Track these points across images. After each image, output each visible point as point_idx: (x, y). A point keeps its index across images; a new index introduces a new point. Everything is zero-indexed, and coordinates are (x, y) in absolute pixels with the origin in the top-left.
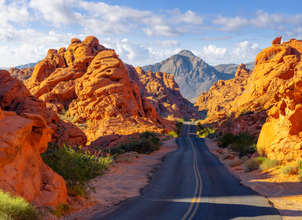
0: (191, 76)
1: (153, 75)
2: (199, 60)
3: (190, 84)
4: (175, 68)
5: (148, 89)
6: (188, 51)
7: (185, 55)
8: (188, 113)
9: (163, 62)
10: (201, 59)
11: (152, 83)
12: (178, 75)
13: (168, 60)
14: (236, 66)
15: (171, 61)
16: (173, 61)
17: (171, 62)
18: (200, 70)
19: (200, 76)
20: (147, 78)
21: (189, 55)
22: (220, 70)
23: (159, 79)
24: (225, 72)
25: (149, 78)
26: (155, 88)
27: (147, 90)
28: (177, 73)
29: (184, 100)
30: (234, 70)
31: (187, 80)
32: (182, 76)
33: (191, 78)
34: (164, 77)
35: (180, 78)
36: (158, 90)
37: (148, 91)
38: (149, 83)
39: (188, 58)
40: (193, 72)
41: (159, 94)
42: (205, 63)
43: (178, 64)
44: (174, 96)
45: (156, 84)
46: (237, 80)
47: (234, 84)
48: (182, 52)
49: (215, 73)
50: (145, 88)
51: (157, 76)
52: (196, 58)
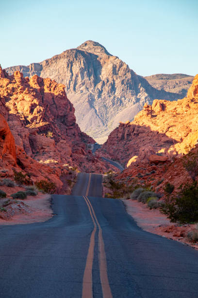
0: (100, 92)
1: (25, 82)
2: (117, 62)
3: (97, 109)
4: (69, 74)
5: (11, 107)
6: (96, 44)
7: (90, 51)
8: (89, 160)
9: (47, 61)
10: (121, 62)
11: (20, 96)
12: (74, 89)
13: (57, 58)
14: (189, 79)
15: (62, 60)
16: (66, 60)
17: (63, 63)
18: (118, 82)
19: (118, 93)
20: (10, 86)
21: (97, 52)
22: (157, 85)
23: (34, 90)
24: (167, 90)
25: (15, 86)
26: (27, 107)
27: (8, 109)
28: (72, 85)
29: (83, 136)
30: (185, 87)
31: (91, 102)
32: (82, 91)
33: (99, 96)
34: (45, 88)
35: (78, 95)
36: (32, 111)
37: (12, 112)
38: (15, 96)
39: (97, 56)
40: (104, 84)
41: (32, 120)
42: (128, 70)
43: (76, 68)
44: (63, 126)
45: (28, 98)
46: (192, 101)
47: (184, 109)
48: (86, 44)
49: (147, 91)
50: (4, 105)
51: (32, 83)
52: (111, 59)
